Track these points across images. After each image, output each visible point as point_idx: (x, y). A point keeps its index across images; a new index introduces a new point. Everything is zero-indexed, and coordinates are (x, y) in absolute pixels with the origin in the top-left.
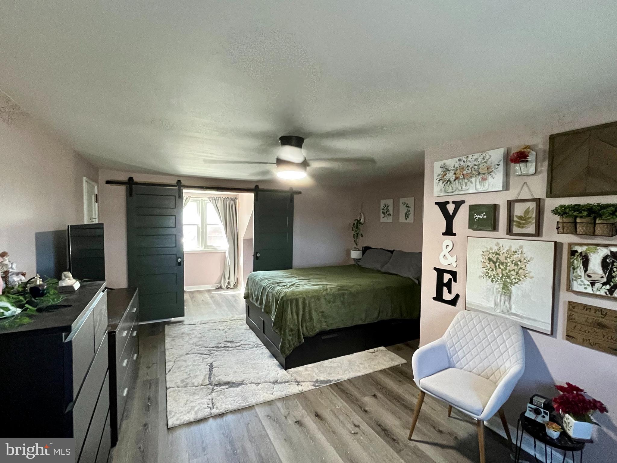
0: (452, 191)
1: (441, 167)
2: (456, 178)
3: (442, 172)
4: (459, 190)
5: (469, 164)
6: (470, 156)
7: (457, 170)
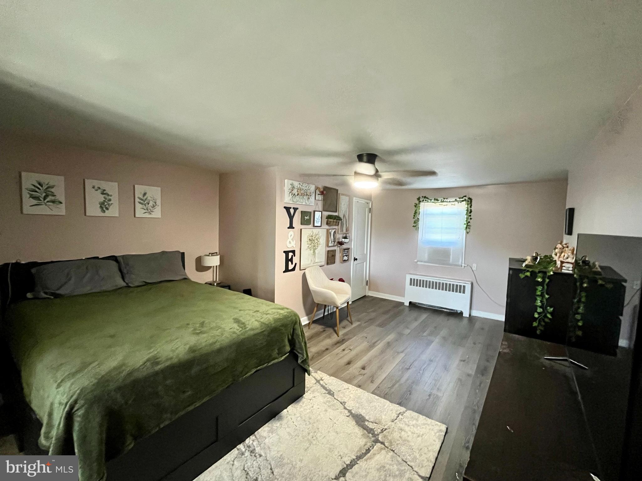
0: (296, 201)
1: (291, 184)
2: (298, 194)
3: (291, 187)
4: (299, 202)
5: (303, 188)
6: (304, 184)
7: (298, 189)
